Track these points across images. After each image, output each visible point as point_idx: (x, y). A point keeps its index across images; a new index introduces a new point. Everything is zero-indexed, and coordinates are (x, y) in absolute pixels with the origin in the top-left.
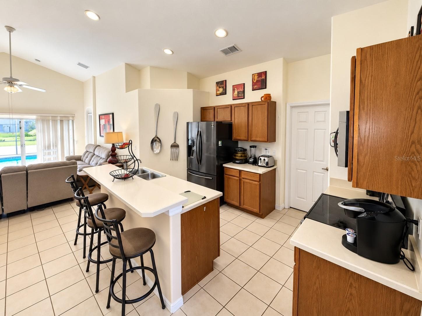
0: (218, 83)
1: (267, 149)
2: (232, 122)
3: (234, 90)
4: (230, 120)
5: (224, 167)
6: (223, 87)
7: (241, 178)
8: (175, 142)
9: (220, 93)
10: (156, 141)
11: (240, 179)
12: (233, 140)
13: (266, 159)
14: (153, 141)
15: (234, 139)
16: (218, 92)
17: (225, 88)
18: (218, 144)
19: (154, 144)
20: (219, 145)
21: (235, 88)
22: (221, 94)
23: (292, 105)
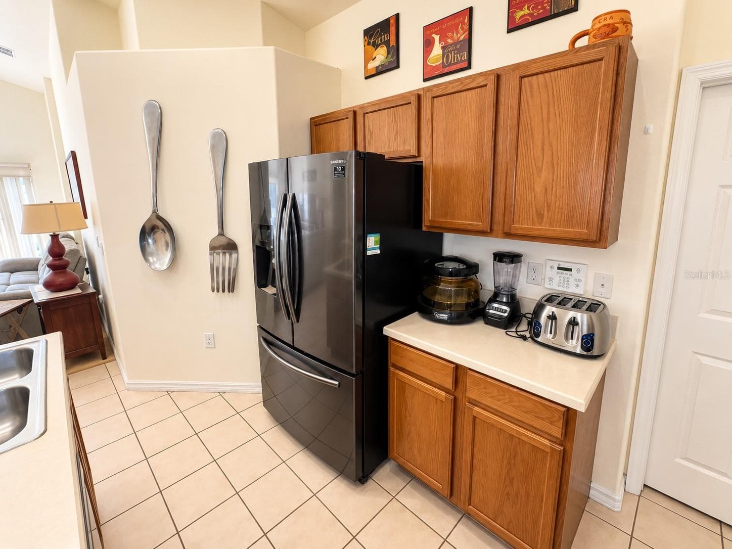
0: (369, 33)
1: (570, 270)
2: (422, 162)
3: (428, 44)
4: (414, 152)
5: (387, 337)
6: (387, 43)
7: (459, 395)
8: (221, 234)
9: (377, 68)
10: (154, 229)
11: (455, 399)
12: (424, 229)
13: (582, 317)
14: (146, 232)
15: (428, 227)
16: (373, 65)
17: (393, 43)
18: (365, 248)
19: (150, 241)
20: (369, 253)
21: (434, 35)
22: (380, 71)
23: (709, 75)
